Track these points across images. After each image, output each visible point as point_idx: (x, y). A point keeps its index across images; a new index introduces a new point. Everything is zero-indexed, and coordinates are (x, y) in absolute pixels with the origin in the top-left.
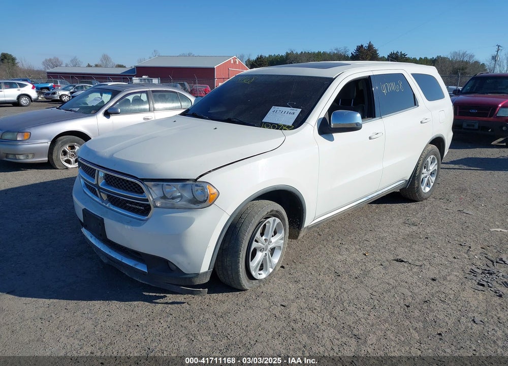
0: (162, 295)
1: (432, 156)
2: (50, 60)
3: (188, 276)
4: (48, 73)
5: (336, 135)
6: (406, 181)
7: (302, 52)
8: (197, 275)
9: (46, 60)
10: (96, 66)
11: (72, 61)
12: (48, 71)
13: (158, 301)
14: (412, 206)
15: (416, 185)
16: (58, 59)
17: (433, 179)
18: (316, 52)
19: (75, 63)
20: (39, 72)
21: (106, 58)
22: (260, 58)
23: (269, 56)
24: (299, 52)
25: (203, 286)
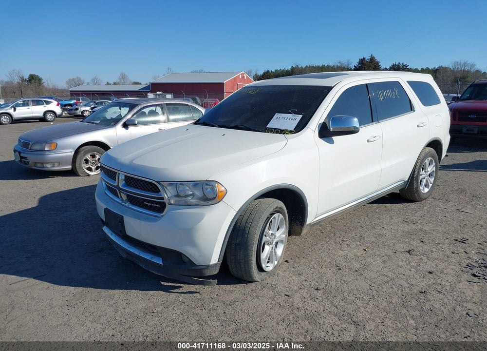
0: (178, 285)
1: (430, 158)
2: (73, 80)
3: (199, 268)
4: (71, 91)
5: (335, 138)
6: (405, 182)
7: (307, 66)
8: (208, 266)
9: (70, 80)
10: (115, 84)
11: (93, 80)
12: (71, 89)
13: (175, 291)
14: (412, 206)
15: (415, 186)
16: (80, 79)
17: (432, 180)
18: (321, 65)
19: (96, 81)
20: (62, 91)
21: (123, 76)
22: (267, 73)
23: (276, 71)
24: (304, 66)
25: (213, 277)
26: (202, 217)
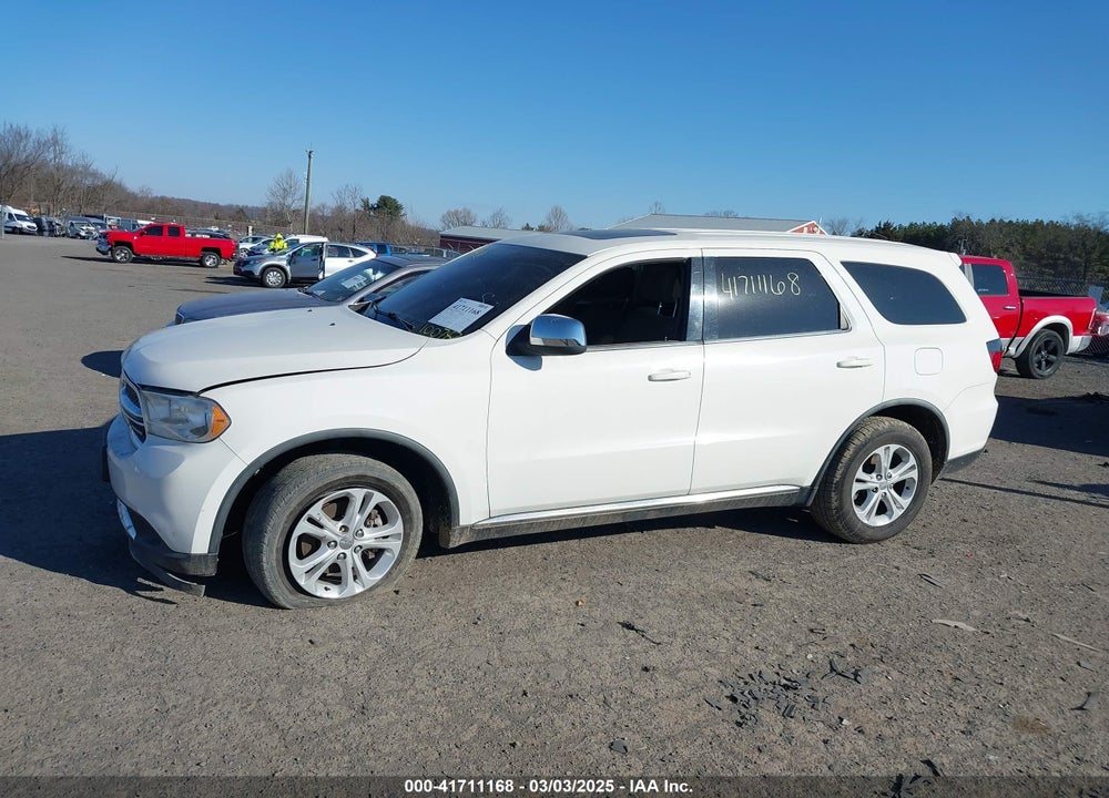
0: (159, 586)
1: (894, 447)
2: (456, 213)
3: (174, 555)
4: (442, 237)
6: (802, 489)
7: (993, 220)
8: (189, 557)
9: (449, 213)
10: (541, 229)
11: (494, 216)
12: (447, 232)
13: (142, 593)
14: (826, 548)
15: (835, 504)
16: (469, 213)
17: (905, 501)
18: (1031, 220)
19: (499, 221)
20: (431, 234)
21: (557, 214)
22: (883, 229)
23: (911, 225)
24: (985, 221)
25: (200, 580)
26: (177, 461)
